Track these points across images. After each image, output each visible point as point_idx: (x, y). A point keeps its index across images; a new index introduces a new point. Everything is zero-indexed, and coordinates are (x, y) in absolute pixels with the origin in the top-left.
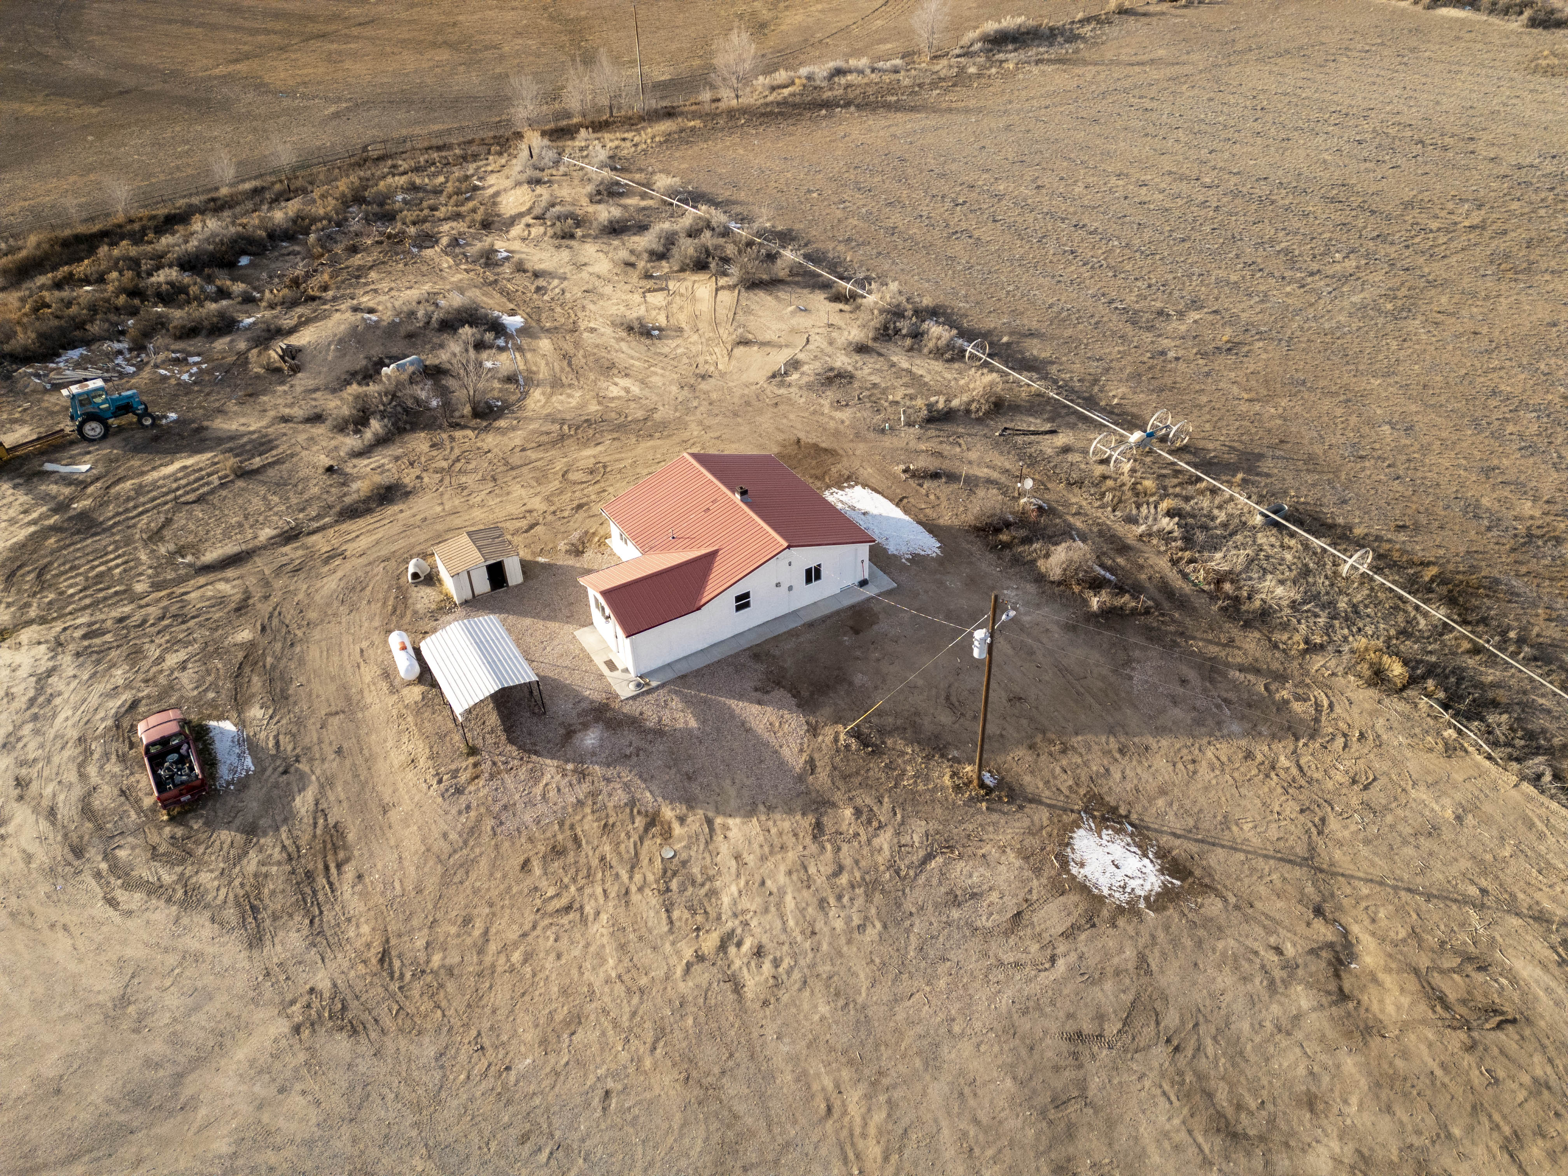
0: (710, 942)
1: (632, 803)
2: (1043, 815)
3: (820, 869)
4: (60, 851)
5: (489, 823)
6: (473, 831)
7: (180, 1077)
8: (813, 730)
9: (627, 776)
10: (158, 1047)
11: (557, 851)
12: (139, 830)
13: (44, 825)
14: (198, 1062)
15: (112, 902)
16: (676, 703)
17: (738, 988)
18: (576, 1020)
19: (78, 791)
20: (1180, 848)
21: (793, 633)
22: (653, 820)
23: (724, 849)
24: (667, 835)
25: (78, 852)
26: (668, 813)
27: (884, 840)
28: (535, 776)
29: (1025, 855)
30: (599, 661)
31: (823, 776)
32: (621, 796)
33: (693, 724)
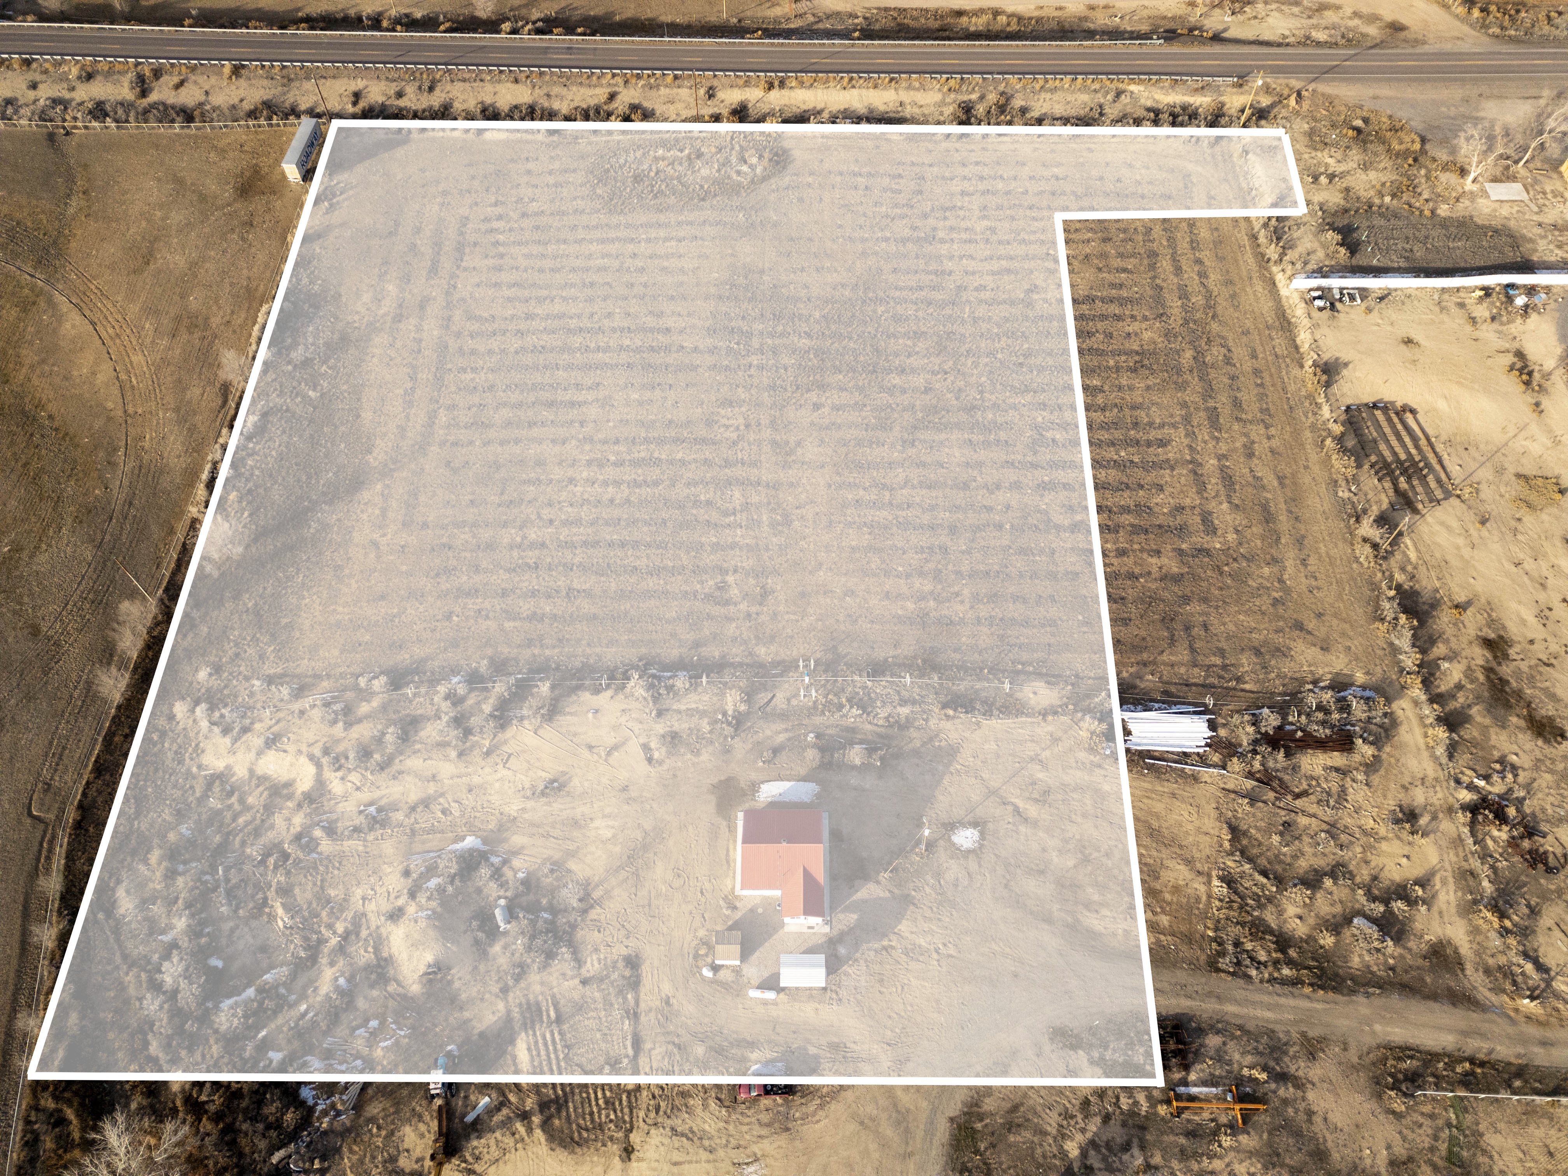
0: (935, 956)
1: (876, 951)
2: (941, 843)
3: (928, 913)
4: (785, 1135)
5: (859, 997)
6: (859, 1002)
7: (898, 1112)
8: (878, 883)
9: (865, 946)
10: (884, 1116)
11: (881, 981)
12: (789, 1108)
13: (765, 1141)
14: (895, 1105)
15: (818, 1122)
16: (841, 916)
17: (952, 956)
18: (938, 1001)
19: (756, 1127)
20: (970, 818)
21: (831, 861)
22: (885, 948)
23: (907, 934)
24: (893, 947)
25: (787, 1129)
26: (885, 943)
27: (928, 890)
28: (847, 974)
29: (952, 858)
30: (806, 930)
31: (896, 891)
32: (872, 953)
33: (855, 917)
